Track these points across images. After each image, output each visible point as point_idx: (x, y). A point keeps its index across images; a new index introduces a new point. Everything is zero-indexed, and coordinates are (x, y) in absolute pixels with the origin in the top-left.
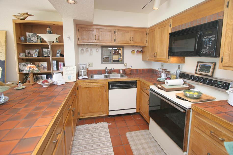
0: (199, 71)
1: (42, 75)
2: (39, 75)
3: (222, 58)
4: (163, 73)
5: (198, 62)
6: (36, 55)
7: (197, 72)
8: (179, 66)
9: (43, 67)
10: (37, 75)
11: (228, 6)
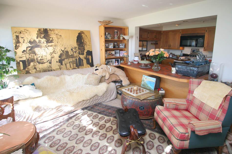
0: (192, 53)
1: (112, 60)
2: (110, 60)
3: (205, 48)
4: (170, 55)
5: (192, 49)
6: (112, 47)
7: (191, 53)
8: (182, 51)
9: (112, 54)
10: (109, 60)
11: (206, 31)
